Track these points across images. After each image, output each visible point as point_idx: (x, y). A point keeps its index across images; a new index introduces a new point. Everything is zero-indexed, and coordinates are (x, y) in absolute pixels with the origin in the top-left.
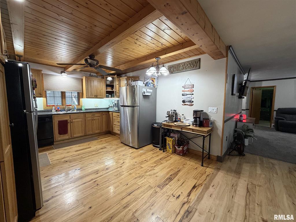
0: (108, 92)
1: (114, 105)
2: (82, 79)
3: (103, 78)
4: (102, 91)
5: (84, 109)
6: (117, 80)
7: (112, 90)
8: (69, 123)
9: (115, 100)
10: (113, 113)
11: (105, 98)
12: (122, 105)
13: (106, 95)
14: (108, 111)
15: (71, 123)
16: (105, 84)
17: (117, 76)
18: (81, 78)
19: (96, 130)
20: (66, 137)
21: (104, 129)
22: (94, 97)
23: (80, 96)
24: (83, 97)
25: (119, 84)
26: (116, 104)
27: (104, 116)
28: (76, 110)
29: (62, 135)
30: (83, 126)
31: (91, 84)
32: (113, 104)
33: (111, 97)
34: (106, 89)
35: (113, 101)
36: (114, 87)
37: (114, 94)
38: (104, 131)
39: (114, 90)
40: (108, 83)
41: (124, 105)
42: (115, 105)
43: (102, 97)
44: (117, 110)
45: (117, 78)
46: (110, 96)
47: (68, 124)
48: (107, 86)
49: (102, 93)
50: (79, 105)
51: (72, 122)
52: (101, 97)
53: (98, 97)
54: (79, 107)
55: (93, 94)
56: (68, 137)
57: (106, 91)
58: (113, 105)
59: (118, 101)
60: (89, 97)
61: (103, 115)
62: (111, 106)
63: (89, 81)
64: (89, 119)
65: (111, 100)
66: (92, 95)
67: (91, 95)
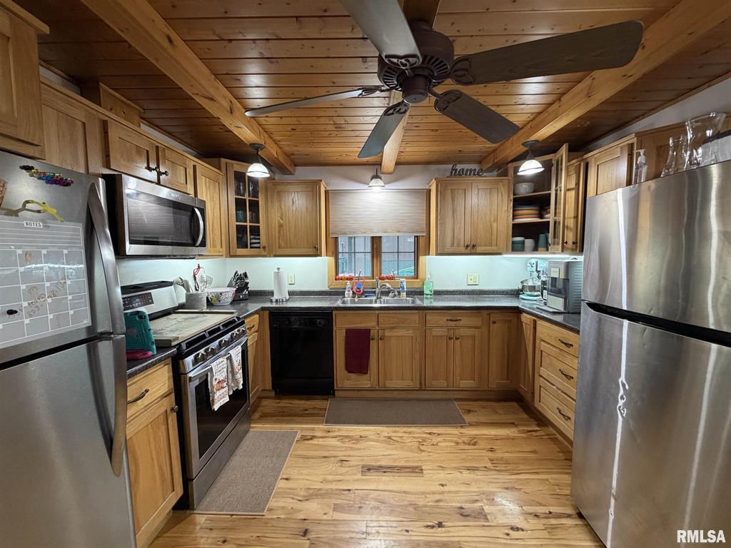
0: (519, 230)
1: (544, 283)
2: (430, 190)
3: (505, 174)
4: (495, 225)
5: (429, 293)
6: (567, 168)
7: (541, 217)
8: (373, 339)
9: (554, 264)
10: (539, 322)
11: (507, 252)
12: (593, 300)
13: (511, 239)
14: (517, 308)
15: (380, 342)
16: (512, 197)
17: (570, 150)
18: (428, 187)
19: (460, 380)
20: (364, 381)
21: (495, 381)
22: (463, 249)
23: (421, 247)
24: (427, 253)
25: (578, 184)
26: (554, 280)
27: (495, 327)
28: (405, 293)
29: (353, 376)
30: (417, 356)
31: (453, 204)
32: (543, 278)
33: (535, 249)
34: (514, 217)
35: (542, 266)
36: (549, 204)
37: (551, 235)
38: (493, 386)
39: (550, 217)
40: (524, 189)
41: (608, 303)
42: (549, 286)
43: (495, 248)
44: (562, 309)
45: (569, 160)
46: (529, 243)
47: (371, 342)
48: (519, 202)
49: (495, 232)
50: (417, 278)
51: (381, 339)
52: (488, 249)
53: (479, 249)
54: (416, 284)
55: (459, 240)
56: (369, 386)
57: (515, 226)
58: (539, 283)
59: (568, 266)
60: (446, 251)
61: (494, 323)
62: (530, 284)
63: (449, 193)
64: (437, 332)
65: (533, 261)
66: (455, 245)
67: (453, 245)
